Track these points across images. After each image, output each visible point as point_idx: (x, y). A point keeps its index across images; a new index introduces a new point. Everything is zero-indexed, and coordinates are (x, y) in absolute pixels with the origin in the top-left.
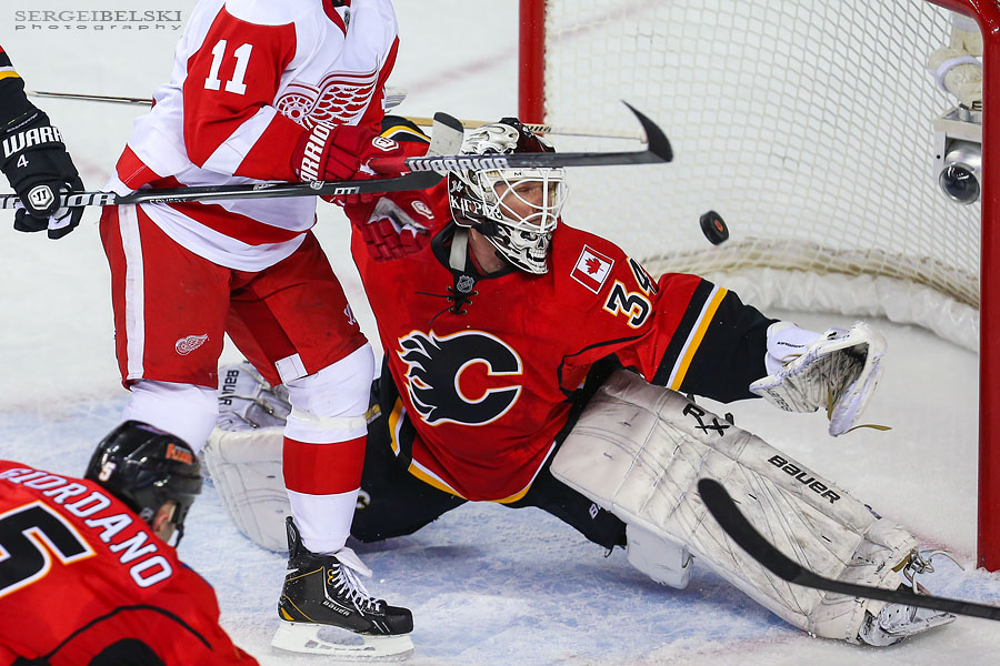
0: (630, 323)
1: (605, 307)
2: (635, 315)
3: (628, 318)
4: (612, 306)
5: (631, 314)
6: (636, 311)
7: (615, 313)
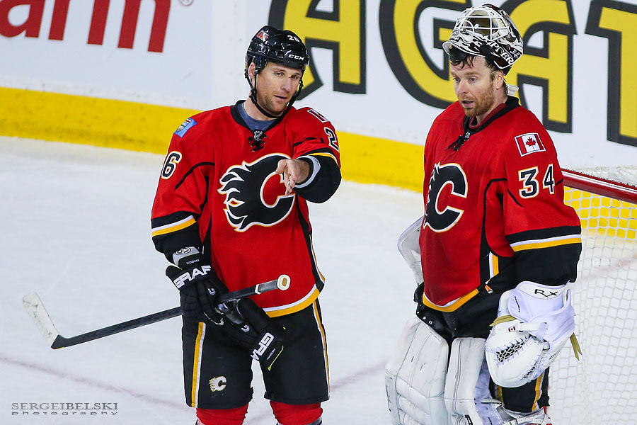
0: (521, 191)
1: (520, 172)
2: (526, 190)
3: (522, 188)
4: (523, 175)
5: (525, 188)
6: (529, 189)
7: (520, 179)
